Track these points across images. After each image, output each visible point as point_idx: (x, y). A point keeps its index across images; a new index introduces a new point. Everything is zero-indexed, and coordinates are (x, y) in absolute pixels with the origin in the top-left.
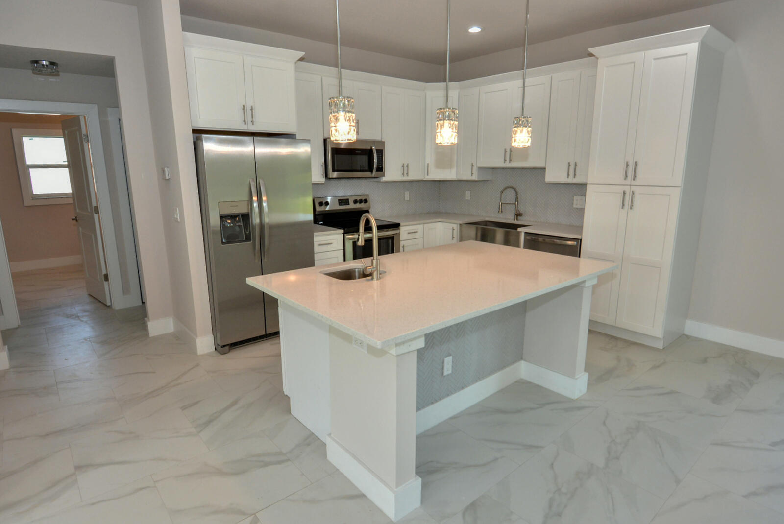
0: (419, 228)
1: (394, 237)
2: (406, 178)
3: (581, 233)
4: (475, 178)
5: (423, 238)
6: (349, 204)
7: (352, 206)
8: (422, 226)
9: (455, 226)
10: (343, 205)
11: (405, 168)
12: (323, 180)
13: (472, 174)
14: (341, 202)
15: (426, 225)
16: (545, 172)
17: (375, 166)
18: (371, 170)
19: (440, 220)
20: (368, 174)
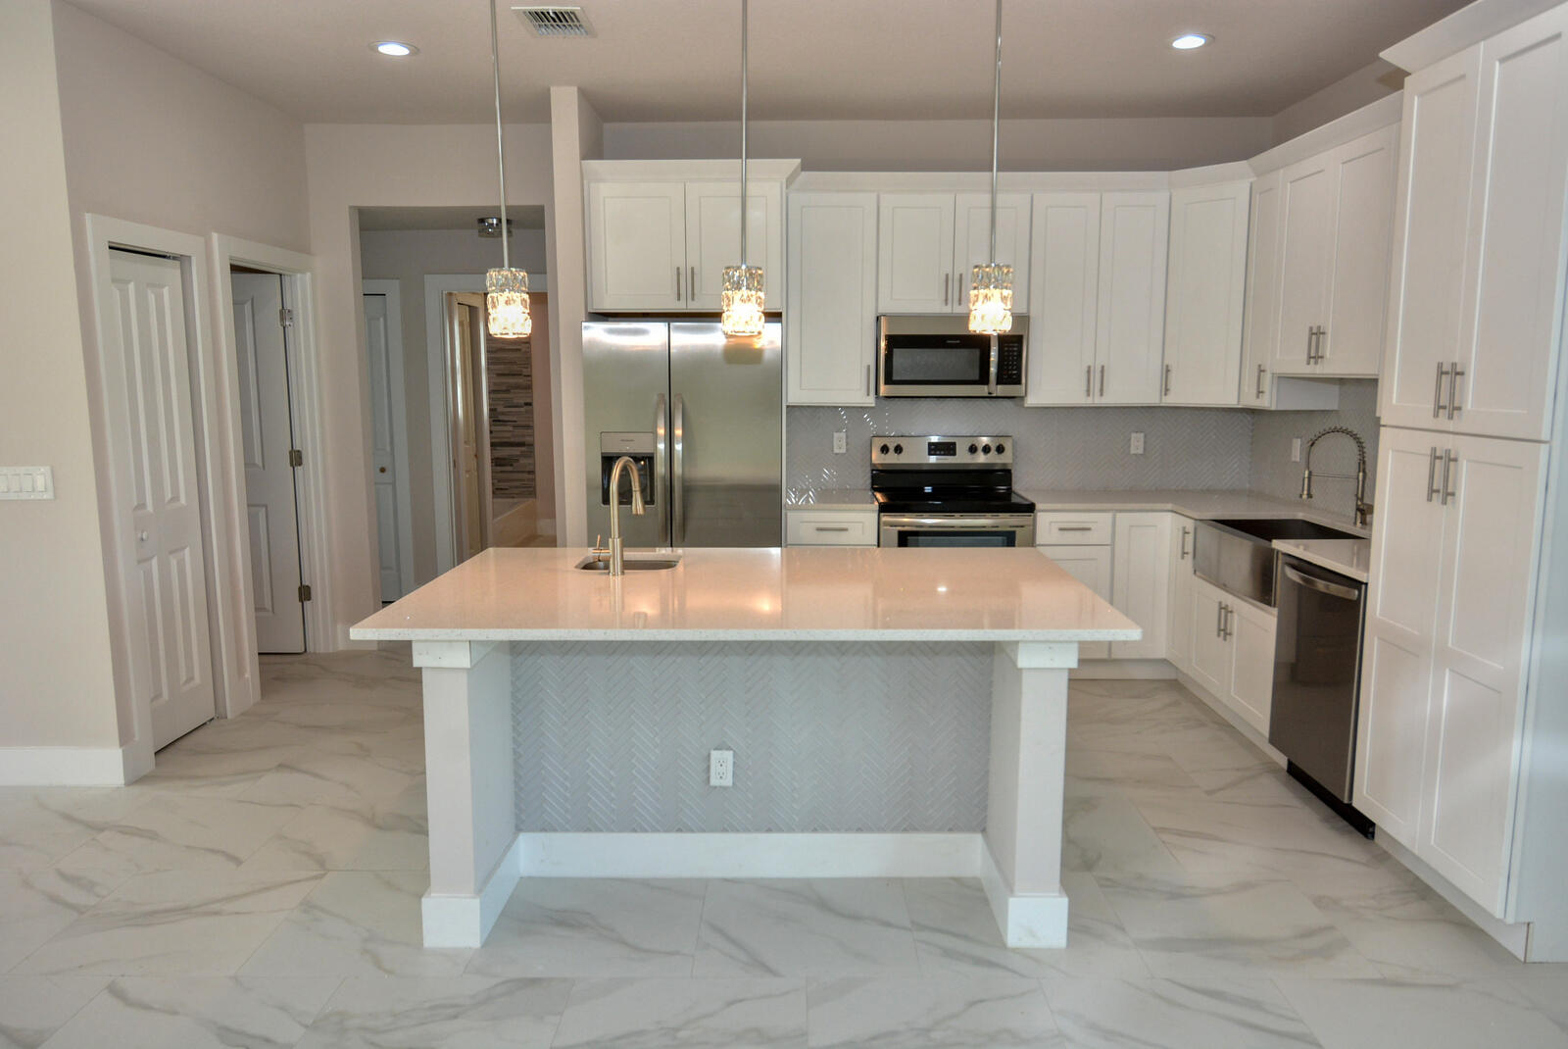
0: (1100, 520)
1: (1014, 533)
2: (1097, 400)
3: (1367, 568)
4: (1266, 402)
5: (1113, 545)
6: (954, 454)
7: (962, 457)
8: (1108, 516)
9: (1190, 525)
10: (940, 455)
11: (1096, 377)
12: (870, 401)
13: (1260, 392)
14: (935, 450)
15: (1119, 515)
16: (1377, 385)
17: (993, 369)
18: (984, 379)
19: (1169, 506)
20: (982, 390)
